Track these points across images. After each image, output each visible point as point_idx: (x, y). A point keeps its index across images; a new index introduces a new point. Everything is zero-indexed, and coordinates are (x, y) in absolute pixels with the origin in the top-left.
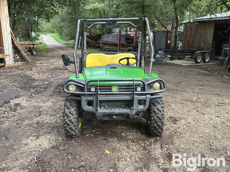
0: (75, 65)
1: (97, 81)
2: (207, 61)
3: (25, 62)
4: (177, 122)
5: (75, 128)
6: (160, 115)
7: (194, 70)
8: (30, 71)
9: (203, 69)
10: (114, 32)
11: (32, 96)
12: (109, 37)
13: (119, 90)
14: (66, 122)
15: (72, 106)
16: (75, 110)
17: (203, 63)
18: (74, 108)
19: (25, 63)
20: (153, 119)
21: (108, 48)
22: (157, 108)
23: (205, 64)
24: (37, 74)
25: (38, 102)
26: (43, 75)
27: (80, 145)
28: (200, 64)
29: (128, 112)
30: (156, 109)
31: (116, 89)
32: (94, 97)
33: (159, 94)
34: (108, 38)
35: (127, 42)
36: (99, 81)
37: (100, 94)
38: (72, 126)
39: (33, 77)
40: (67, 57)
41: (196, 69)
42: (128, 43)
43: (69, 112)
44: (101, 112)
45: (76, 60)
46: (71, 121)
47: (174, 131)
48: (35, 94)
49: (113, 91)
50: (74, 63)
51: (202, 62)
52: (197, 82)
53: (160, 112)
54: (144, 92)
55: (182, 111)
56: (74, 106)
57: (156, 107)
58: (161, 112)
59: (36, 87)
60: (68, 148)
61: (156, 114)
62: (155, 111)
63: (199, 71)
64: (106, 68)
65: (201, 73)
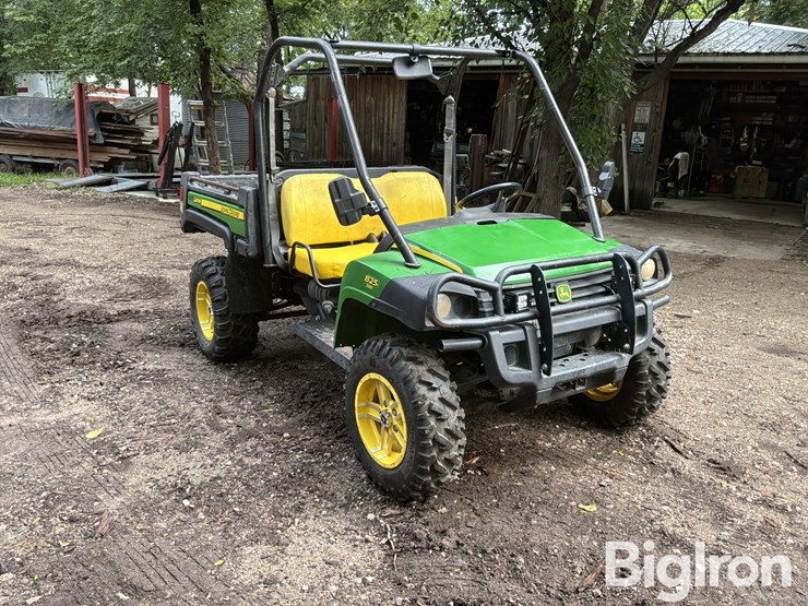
10: (25, 90)
12: (13, 109)
13: (575, 296)
21: (11, 156)
31: (567, 294)
32: (527, 328)
34: (9, 111)
35: (102, 130)
40: (354, 191)
42: (109, 133)
44: (551, 379)
49: (560, 300)
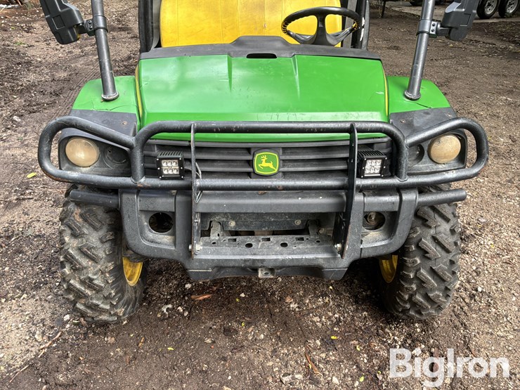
0: (98, 43)
1: (188, 130)
2: (511, 11)
3: (17, 5)
4: (471, 246)
5: (111, 304)
6: (441, 265)
7: (477, 38)
8: (25, 34)
9: (502, 36)
11: (13, 121)
13: (286, 169)
14: (69, 285)
15: (91, 225)
16: (102, 242)
17: (497, 18)
18: (101, 233)
19: (18, 8)
20: (412, 276)
22: (434, 239)
23: (505, 20)
24: (43, 45)
25: (27, 145)
26: (59, 47)
27: (135, 358)
28: (490, 21)
29: (321, 262)
30: (429, 238)
31: (270, 165)
32: (178, 198)
33: (454, 185)
36: (198, 130)
37: (202, 189)
38: (98, 299)
39: (30, 52)
40: (63, 6)
41: (482, 36)
43: (80, 250)
44: (206, 260)
45: (100, 19)
46: (89, 283)
47: (466, 290)
48: (21, 116)
49: (257, 171)
50: (94, 32)
51: (497, 14)
52: (494, 80)
53: (444, 253)
54: (395, 181)
55: (475, 194)
56: (97, 225)
57: (432, 232)
58: (448, 251)
59: (28, 89)
60: (88, 376)
61: (429, 259)
62: (424, 247)
63: (490, 41)
64: (229, 54)
65: (496, 49)
